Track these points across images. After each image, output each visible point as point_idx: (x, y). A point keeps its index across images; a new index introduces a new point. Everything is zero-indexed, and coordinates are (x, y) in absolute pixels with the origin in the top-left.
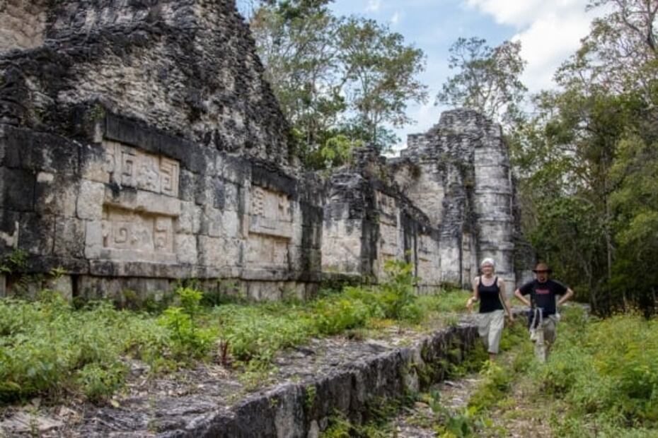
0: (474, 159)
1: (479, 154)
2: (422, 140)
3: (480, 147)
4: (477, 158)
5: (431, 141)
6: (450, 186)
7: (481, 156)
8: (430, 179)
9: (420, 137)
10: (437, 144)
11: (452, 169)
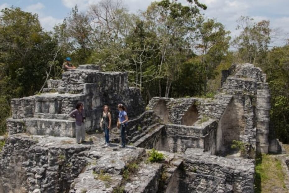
0: (256, 93)
1: (259, 91)
2: (233, 82)
3: (259, 88)
4: (258, 93)
5: (238, 83)
6: (246, 106)
7: (260, 93)
8: (237, 102)
9: (233, 81)
10: (240, 84)
11: (247, 98)
